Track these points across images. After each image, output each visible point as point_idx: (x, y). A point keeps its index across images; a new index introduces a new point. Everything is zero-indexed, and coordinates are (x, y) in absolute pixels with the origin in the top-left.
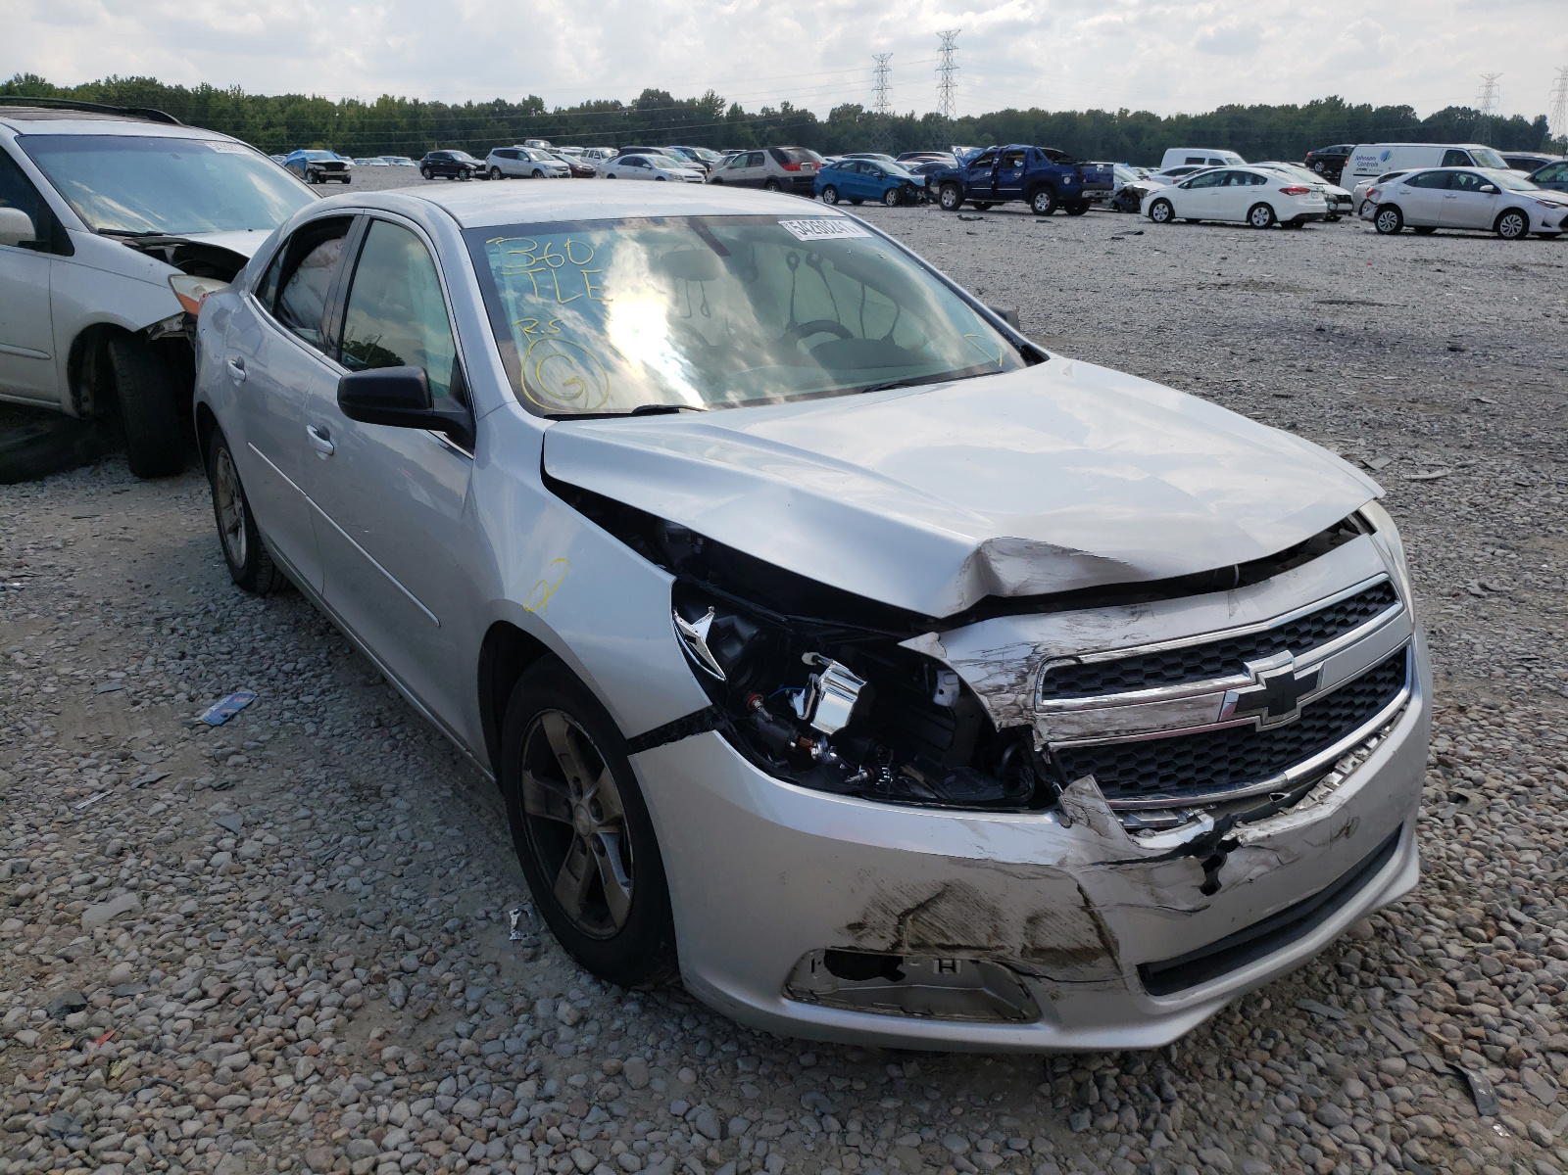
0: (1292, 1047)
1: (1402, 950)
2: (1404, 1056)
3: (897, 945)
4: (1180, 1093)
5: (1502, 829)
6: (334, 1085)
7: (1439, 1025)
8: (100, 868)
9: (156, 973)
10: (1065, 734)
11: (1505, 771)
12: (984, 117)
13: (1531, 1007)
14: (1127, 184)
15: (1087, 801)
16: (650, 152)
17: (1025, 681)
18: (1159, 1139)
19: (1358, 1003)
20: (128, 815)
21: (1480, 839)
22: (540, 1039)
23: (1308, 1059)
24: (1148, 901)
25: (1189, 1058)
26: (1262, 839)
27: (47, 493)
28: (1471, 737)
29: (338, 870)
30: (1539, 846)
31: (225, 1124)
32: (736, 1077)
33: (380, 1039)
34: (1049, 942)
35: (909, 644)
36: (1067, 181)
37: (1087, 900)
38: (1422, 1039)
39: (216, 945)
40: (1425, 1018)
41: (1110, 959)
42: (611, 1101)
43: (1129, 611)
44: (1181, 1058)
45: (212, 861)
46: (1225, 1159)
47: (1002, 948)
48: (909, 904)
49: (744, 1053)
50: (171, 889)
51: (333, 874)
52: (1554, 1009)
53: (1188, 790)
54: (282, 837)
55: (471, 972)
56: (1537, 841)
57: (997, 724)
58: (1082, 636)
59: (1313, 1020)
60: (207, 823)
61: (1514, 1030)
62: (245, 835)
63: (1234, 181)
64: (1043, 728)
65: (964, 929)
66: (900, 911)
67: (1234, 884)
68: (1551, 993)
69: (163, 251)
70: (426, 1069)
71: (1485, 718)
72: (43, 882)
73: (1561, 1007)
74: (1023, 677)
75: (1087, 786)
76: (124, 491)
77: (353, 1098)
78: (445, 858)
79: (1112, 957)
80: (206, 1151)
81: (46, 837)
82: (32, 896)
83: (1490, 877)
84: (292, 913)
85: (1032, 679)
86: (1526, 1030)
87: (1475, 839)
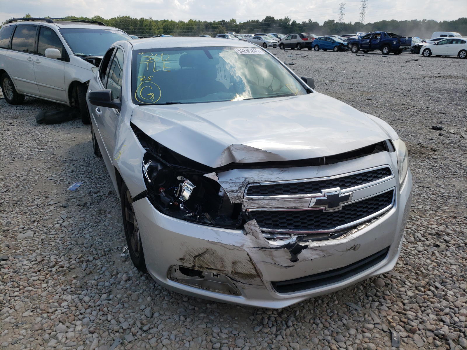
0: (338, 316)
1: (391, 292)
2: (375, 324)
3: (194, 266)
4: (293, 325)
5: (448, 257)
6: (56, 288)
7: (392, 316)
8: (28, 225)
9: (27, 253)
10: (253, 207)
11: (460, 239)
12: (375, 23)
13: (428, 315)
14: (417, 44)
15: (253, 228)
16: (263, 35)
17: (241, 189)
18: (279, 338)
19: (368, 306)
20: (40, 212)
21: (438, 260)
22: (115, 284)
23: (341, 321)
24: (271, 261)
25: (302, 315)
26: (317, 247)
27: (60, 127)
28: (453, 227)
29: (85, 232)
30: (459, 264)
31: (25, 294)
32: (163, 301)
33: (74, 278)
34: (240, 270)
35: (207, 175)
36: (395, 43)
37: (250, 259)
38: (384, 320)
39: (45, 248)
40: (388, 313)
41: (259, 278)
42: (125, 303)
43: (280, 170)
44: (299, 315)
45: (55, 226)
46: (297, 346)
47: (225, 271)
48: (197, 254)
49: (169, 295)
50: (42, 232)
51: (83, 233)
52: (436, 317)
53: (297, 229)
54: (75, 221)
55: (106, 263)
56: (459, 262)
57: (231, 202)
58: (261, 177)
59: (350, 309)
60: (58, 216)
61: (417, 321)
62: (66, 220)
63: (454, 42)
64: (245, 204)
65: (213, 263)
66: (194, 256)
67: (304, 260)
68: (437, 312)
69: (92, 61)
70: (81, 287)
71: (462, 221)
72: (13, 227)
73: (439, 317)
74: (240, 188)
75: (253, 223)
76: (78, 127)
77: (60, 292)
78: (114, 231)
79: (260, 278)
80: (17, 300)
81: (18, 216)
82: (8, 230)
83: (436, 272)
84: (68, 242)
85: (243, 189)
86: (422, 322)
87: (436, 259)
